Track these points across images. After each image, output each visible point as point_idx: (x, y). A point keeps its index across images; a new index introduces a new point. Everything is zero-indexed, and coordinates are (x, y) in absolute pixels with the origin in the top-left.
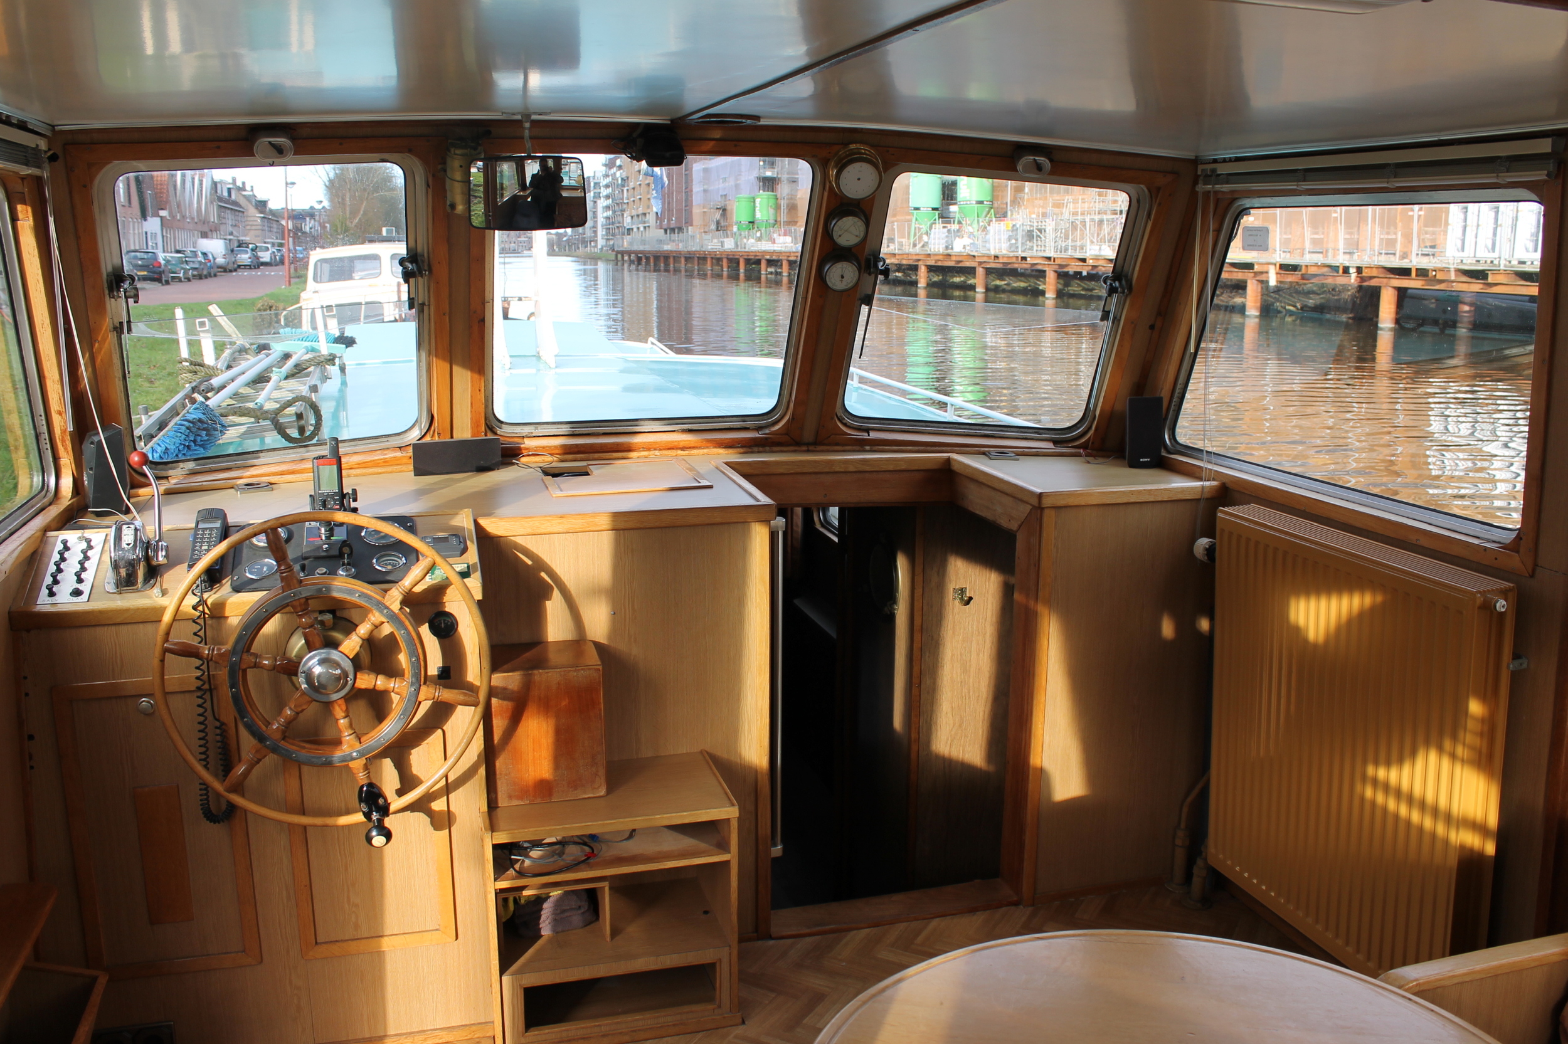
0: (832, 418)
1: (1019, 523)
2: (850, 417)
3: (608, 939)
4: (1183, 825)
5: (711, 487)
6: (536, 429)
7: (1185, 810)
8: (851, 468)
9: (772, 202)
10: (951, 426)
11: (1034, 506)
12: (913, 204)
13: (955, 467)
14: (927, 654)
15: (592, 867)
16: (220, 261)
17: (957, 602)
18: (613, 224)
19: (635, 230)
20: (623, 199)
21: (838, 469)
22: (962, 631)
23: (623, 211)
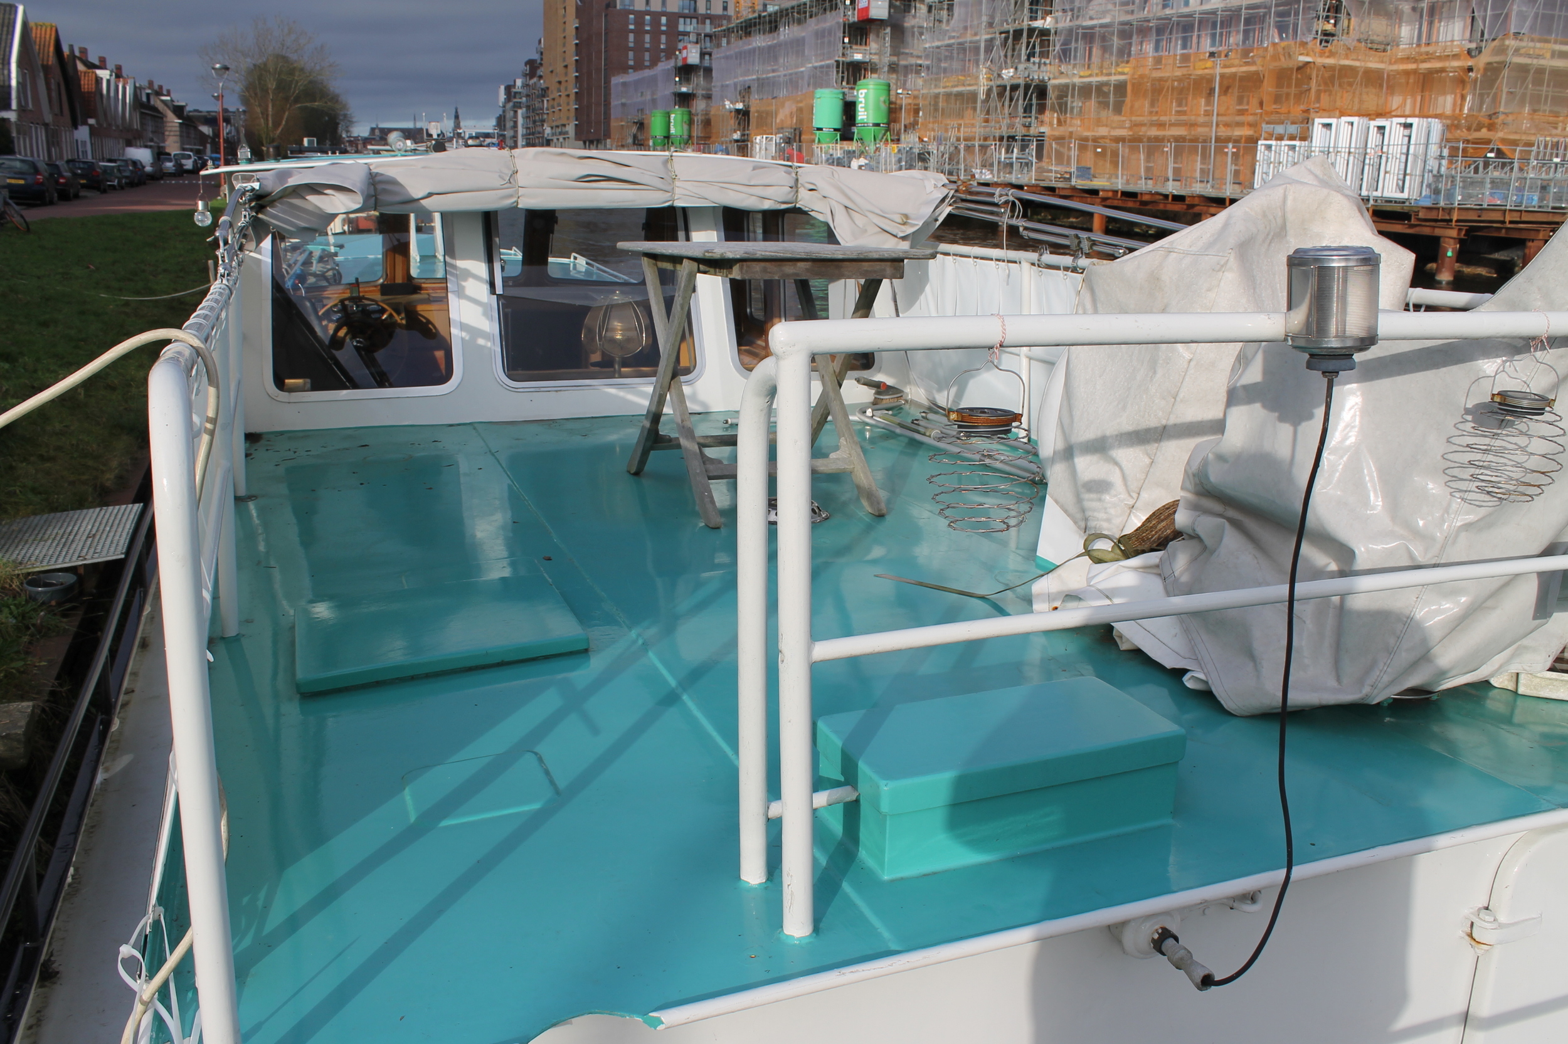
9: (686, 118)
12: (816, 124)
16: (148, 169)
18: (533, 134)
19: (555, 140)
20: (542, 109)
23: (543, 121)
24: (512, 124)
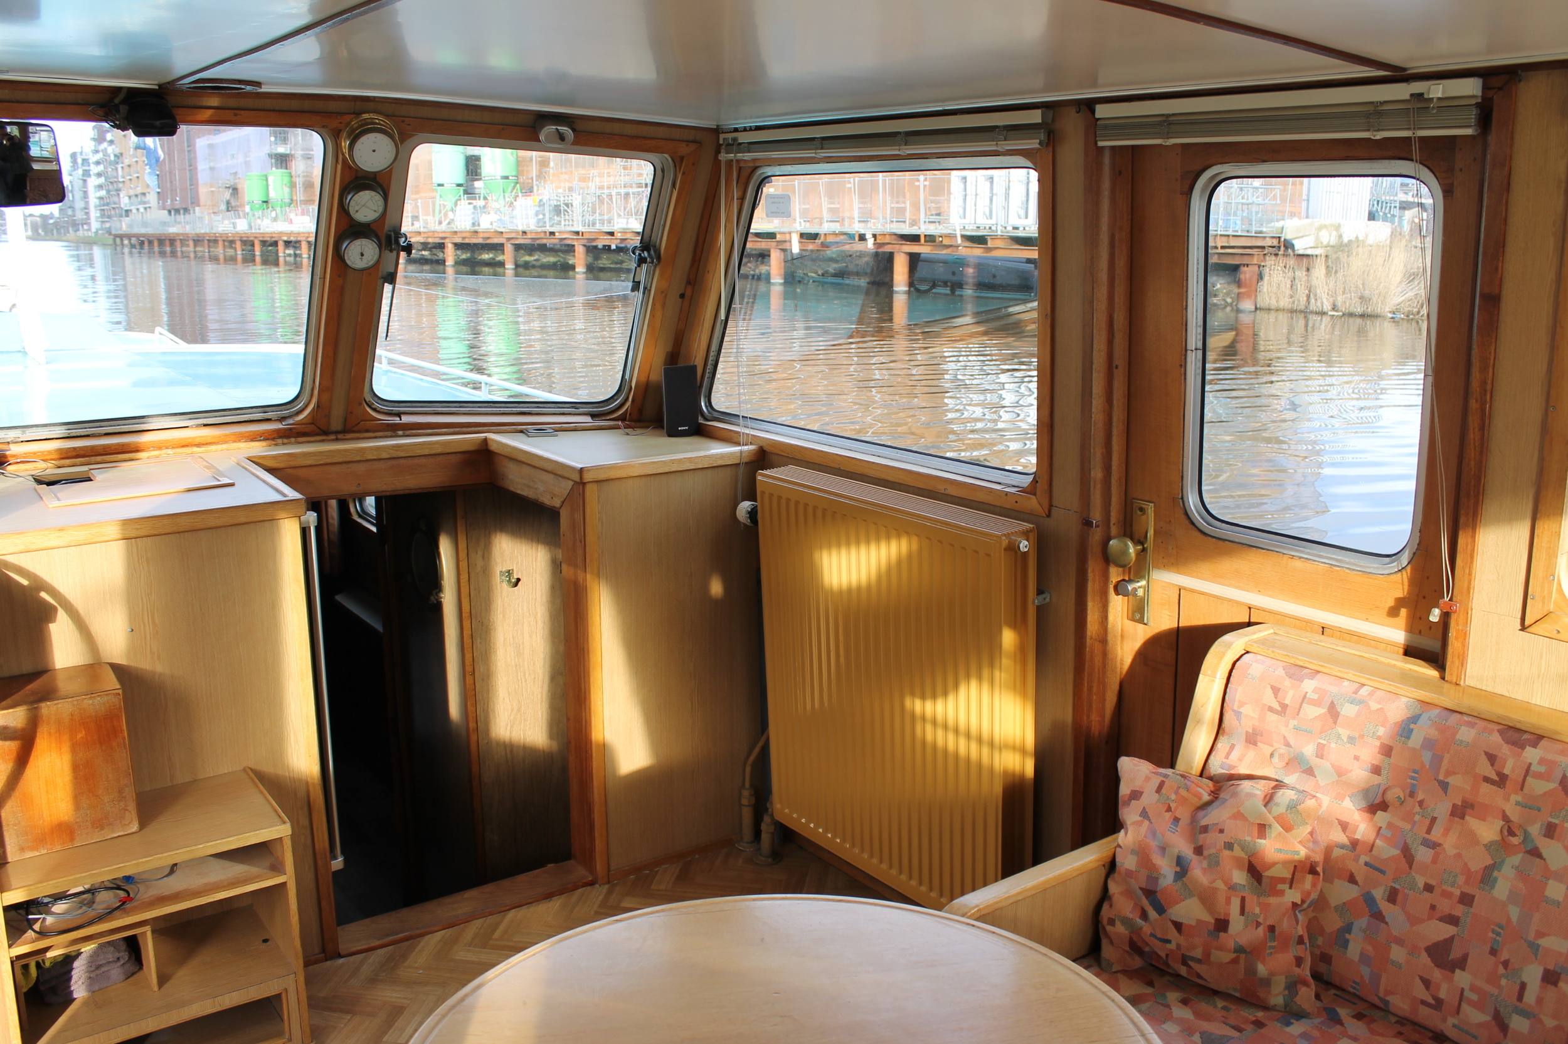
0: (360, 404)
1: (562, 499)
2: (379, 401)
3: (156, 988)
4: (747, 785)
5: (232, 485)
6: (24, 432)
7: (748, 770)
8: (385, 455)
9: (286, 180)
10: (486, 405)
11: (575, 482)
12: (436, 180)
13: (493, 447)
14: (479, 641)
15: (128, 913)
17: (505, 585)
18: (108, 204)
19: (134, 211)
20: (117, 177)
21: (370, 457)
22: (512, 613)
23: (118, 190)
24: (81, 194)
